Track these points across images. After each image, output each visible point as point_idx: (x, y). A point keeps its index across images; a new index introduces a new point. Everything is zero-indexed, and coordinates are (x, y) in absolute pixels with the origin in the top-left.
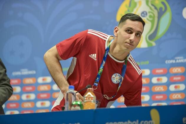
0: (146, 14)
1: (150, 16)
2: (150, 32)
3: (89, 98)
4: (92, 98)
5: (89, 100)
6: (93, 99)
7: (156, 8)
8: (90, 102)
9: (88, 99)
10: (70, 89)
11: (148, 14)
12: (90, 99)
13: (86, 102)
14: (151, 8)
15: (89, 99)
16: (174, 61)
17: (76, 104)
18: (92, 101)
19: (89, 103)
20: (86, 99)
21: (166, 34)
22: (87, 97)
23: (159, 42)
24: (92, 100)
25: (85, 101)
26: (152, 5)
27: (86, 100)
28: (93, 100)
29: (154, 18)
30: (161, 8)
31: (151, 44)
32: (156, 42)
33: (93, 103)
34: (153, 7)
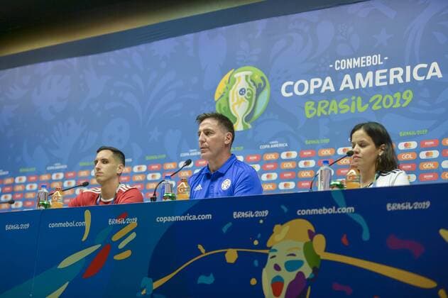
0: (245, 92)
1: (248, 94)
2: (246, 113)
7: (255, 85)
11: (247, 92)
14: (250, 85)
16: (268, 146)
21: (262, 115)
23: (255, 124)
26: (252, 81)
29: (252, 95)
30: (260, 84)
31: (247, 126)
32: (251, 124)
34: (252, 83)
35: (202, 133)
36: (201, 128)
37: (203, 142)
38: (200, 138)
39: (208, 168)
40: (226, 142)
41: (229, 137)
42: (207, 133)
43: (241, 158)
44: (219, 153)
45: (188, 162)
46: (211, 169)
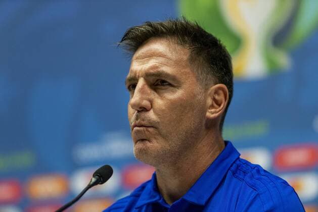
35: (141, 83)
36: (138, 66)
37: (142, 109)
38: (136, 98)
39: (157, 189)
40: (211, 114)
41: (220, 97)
42: (158, 82)
43: (260, 158)
44: (188, 144)
45: (103, 175)
46: (164, 191)
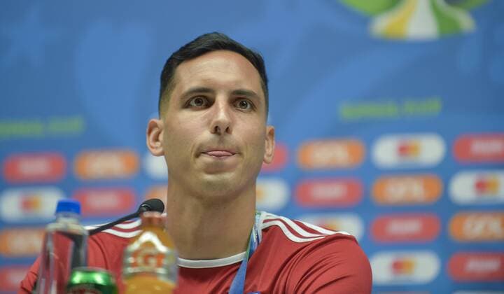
3: (147, 257)
4: (160, 256)
5: (147, 268)
6: (165, 262)
8: (154, 274)
9: (140, 260)
10: (60, 215)
12: (153, 261)
13: (134, 275)
15: (146, 262)
17: (88, 283)
18: (161, 271)
19: (148, 280)
20: (131, 260)
22: (135, 254)
24: (159, 265)
25: (130, 270)
27: (134, 265)
28: (167, 267)
33: (162, 279)
